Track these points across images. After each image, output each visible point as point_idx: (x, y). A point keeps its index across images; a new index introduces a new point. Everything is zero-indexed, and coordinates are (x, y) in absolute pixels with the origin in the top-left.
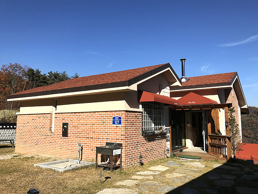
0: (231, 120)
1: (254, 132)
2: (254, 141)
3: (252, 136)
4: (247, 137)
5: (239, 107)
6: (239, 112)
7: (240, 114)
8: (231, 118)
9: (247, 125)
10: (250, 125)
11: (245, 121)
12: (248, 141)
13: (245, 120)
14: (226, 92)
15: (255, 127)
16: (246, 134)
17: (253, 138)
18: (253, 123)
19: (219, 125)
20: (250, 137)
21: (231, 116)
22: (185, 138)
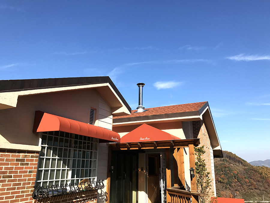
0: (200, 165)
1: (228, 177)
2: (227, 186)
3: (226, 181)
4: (220, 182)
5: (211, 148)
6: (212, 155)
7: (212, 158)
8: (199, 163)
9: (221, 170)
10: (223, 169)
11: (218, 166)
12: (221, 187)
13: (218, 164)
14: (195, 128)
15: (228, 171)
16: (220, 179)
17: (227, 184)
18: (226, 168)
19: (184, 173)
20: (223, 183)
21: (199, 160)
22: (137, 190)
